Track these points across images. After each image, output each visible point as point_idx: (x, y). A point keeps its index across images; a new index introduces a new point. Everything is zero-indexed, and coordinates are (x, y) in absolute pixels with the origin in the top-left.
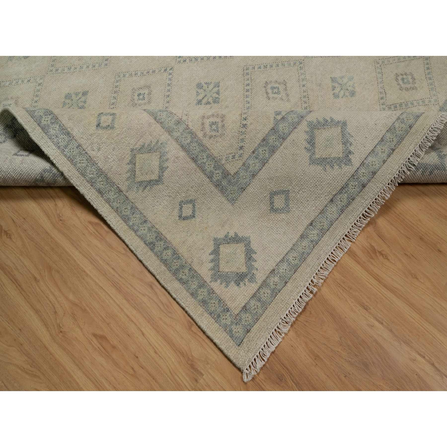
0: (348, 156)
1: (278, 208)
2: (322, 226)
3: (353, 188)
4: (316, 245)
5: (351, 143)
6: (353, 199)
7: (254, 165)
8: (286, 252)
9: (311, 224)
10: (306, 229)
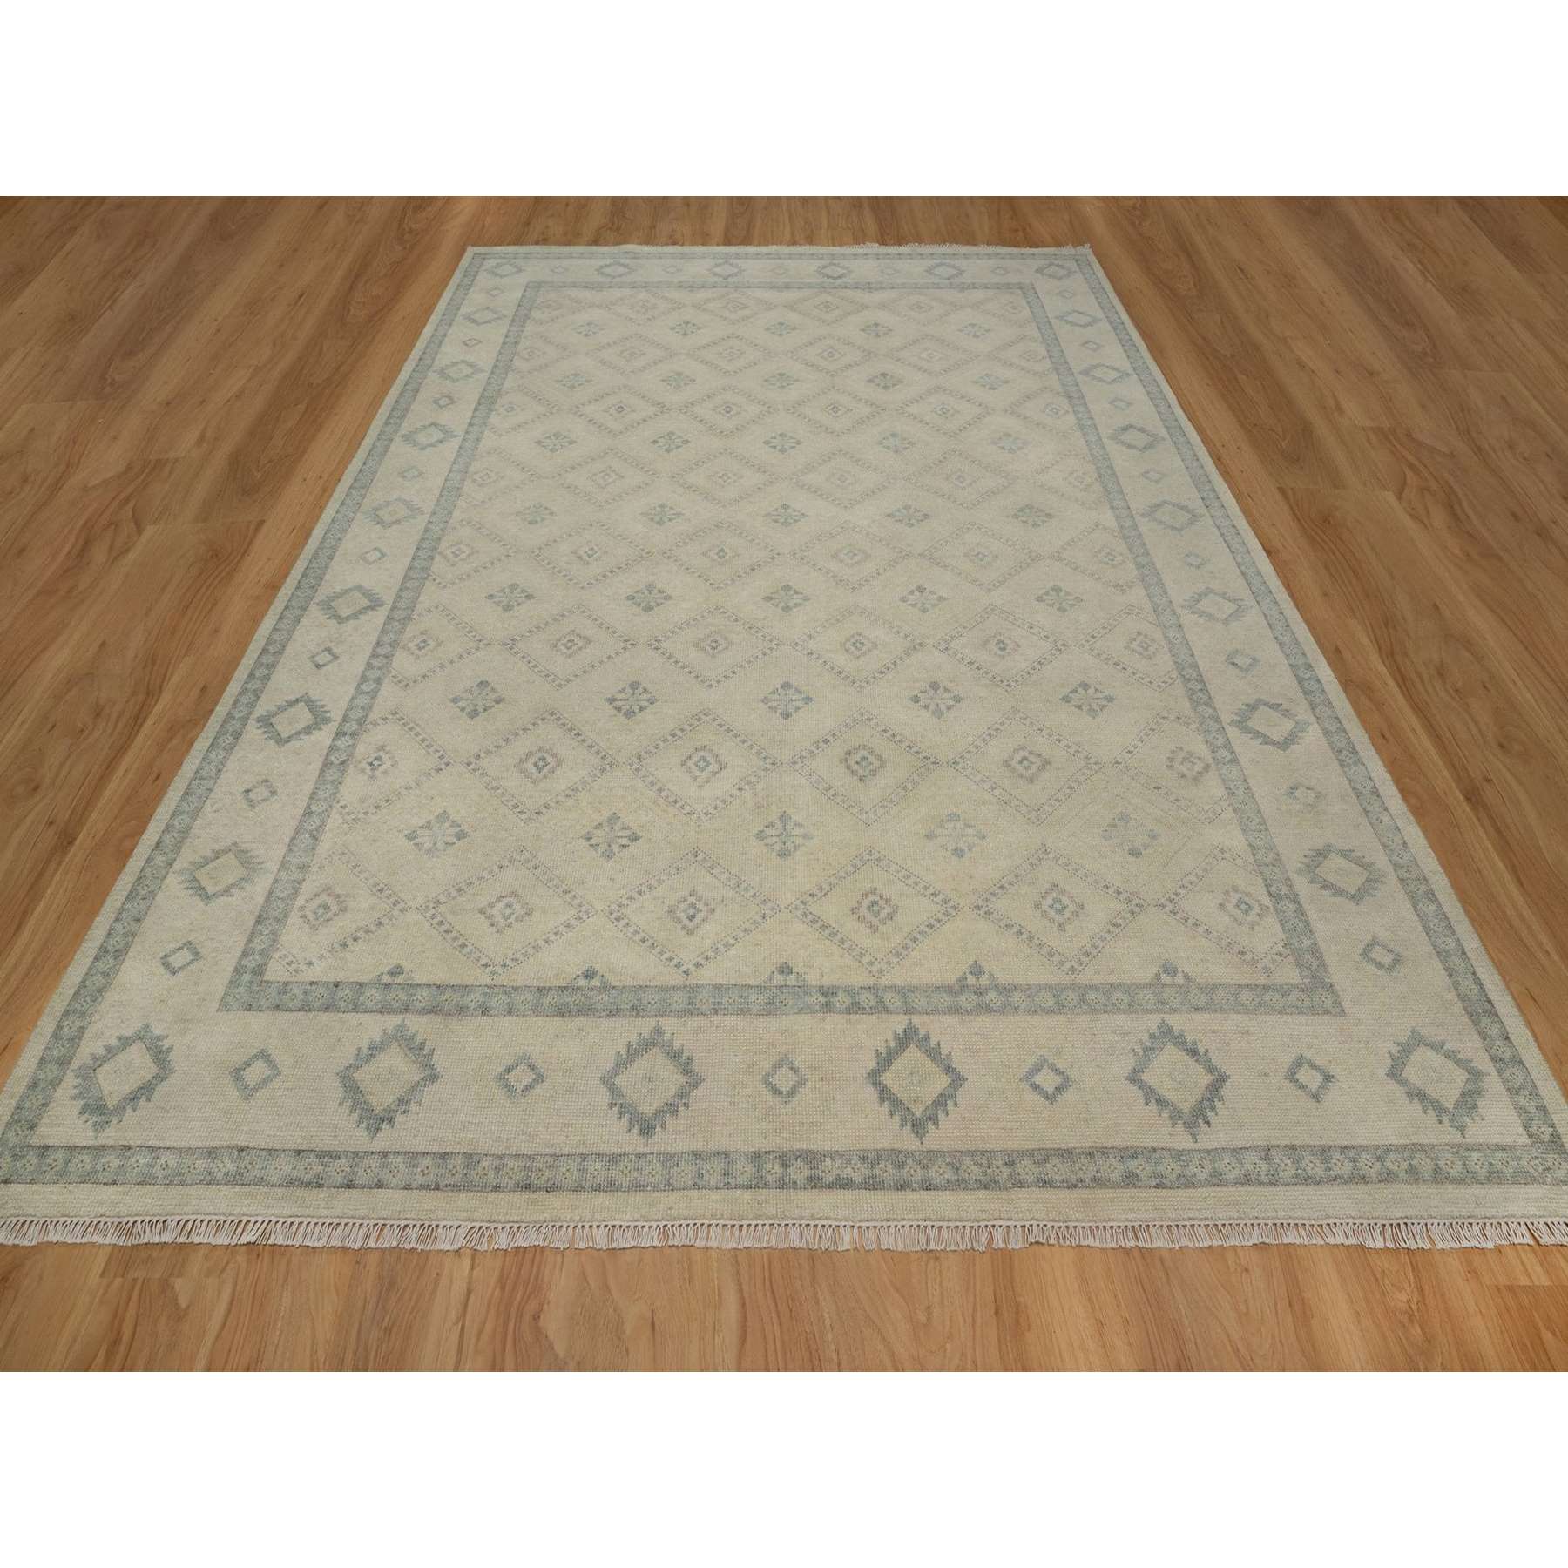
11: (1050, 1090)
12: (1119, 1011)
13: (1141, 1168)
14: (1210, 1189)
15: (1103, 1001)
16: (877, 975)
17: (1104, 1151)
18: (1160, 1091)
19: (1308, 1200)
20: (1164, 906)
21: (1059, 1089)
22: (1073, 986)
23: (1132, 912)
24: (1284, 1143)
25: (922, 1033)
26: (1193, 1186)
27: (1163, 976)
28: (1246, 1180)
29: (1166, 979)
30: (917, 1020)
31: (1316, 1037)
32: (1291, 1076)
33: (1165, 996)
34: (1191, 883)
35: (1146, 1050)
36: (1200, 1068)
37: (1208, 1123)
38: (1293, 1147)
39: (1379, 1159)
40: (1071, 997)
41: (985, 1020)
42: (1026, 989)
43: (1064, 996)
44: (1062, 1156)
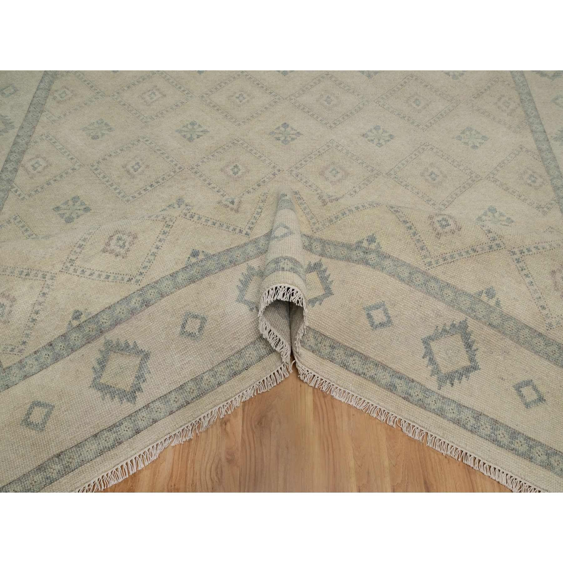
0: (135, 393)
1: (33, 422)
2: (69, 463)
3: (126, 429)
4: (49, 484)
5: (146, 380)
6: (120, 443)
7: (31, 366)
8: (11, 479)
9: (58, 456)
10: (49, 459)
11: (377, 322)
12: (443, 301)
13: (400, 385)
14: (433, 415)
15: (437, 290)
16: (315, 231)
17: (385, 367)
18: (435, 356)
19: (489, 451)
20: (514, 253)
21: (382, 325)
22: (424, 273)
23: (491, 247)
24: (491, 416)
25: (324, 267)
26: (425, 408)
27: (484, 295)
28: (457, 422)
29: (484, 298)
30: (324, 260)
31: (547, 376)
32: (518, 388)
33: (477, 307)
34: (543, 248)
35: (444, 330)
36: (466, 356)
37: (452, 384)
38: (496, 421)
39: (547, 454)
40: (420, 279)
41: (361, 268)
42: (396, 261)
43: (416, 275)
44: (361, 358)
